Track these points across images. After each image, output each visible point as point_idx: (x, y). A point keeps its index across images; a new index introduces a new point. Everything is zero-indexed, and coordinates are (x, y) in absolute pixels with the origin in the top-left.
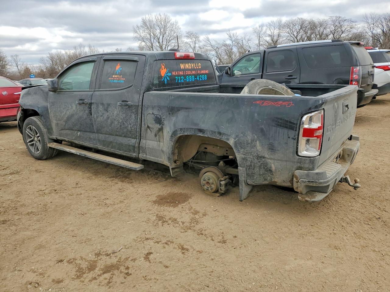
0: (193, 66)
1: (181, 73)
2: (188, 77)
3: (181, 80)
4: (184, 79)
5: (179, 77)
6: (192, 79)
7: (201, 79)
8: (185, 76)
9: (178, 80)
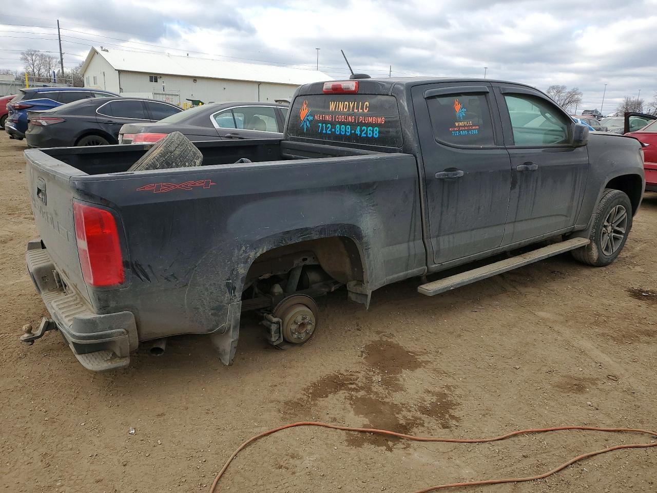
0: (351, 106)
1: (327, 118)
2: (338, 126)
3: (326, 130)
4: (332, 128)
5: (324, 125)
6: (346, 131)
7: (365, 135)
8: (333, 124)
9: (322, 129)
